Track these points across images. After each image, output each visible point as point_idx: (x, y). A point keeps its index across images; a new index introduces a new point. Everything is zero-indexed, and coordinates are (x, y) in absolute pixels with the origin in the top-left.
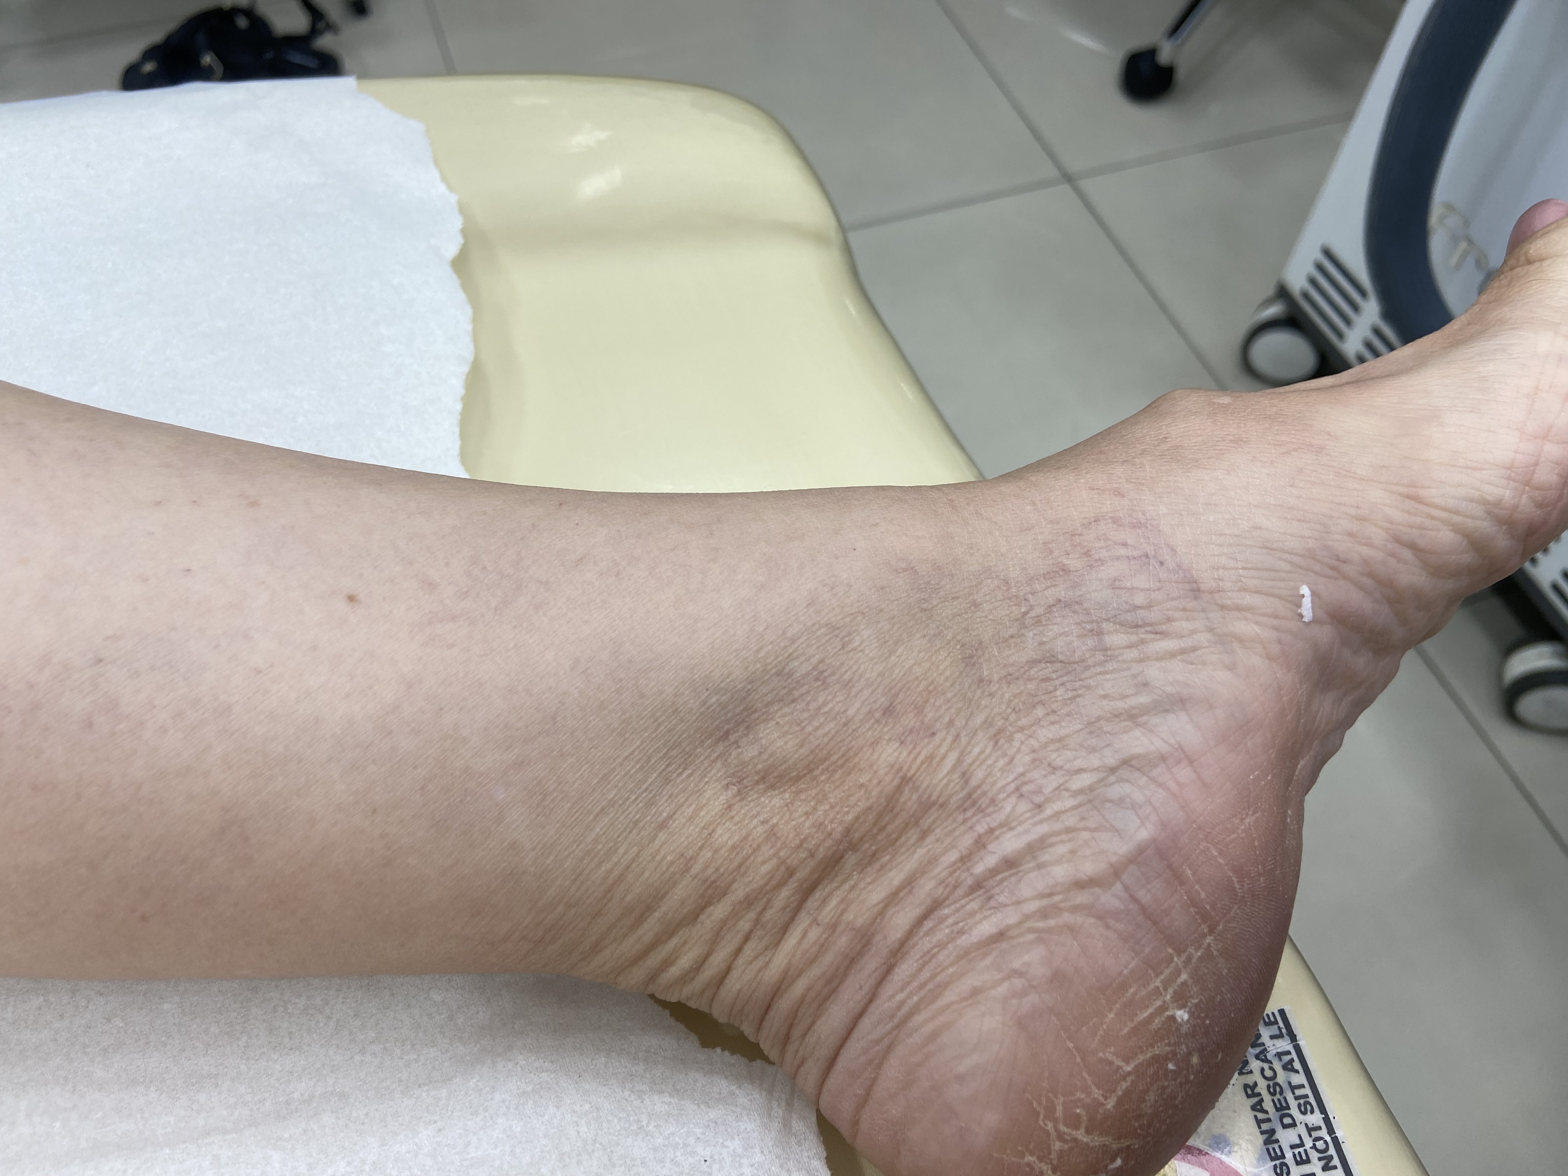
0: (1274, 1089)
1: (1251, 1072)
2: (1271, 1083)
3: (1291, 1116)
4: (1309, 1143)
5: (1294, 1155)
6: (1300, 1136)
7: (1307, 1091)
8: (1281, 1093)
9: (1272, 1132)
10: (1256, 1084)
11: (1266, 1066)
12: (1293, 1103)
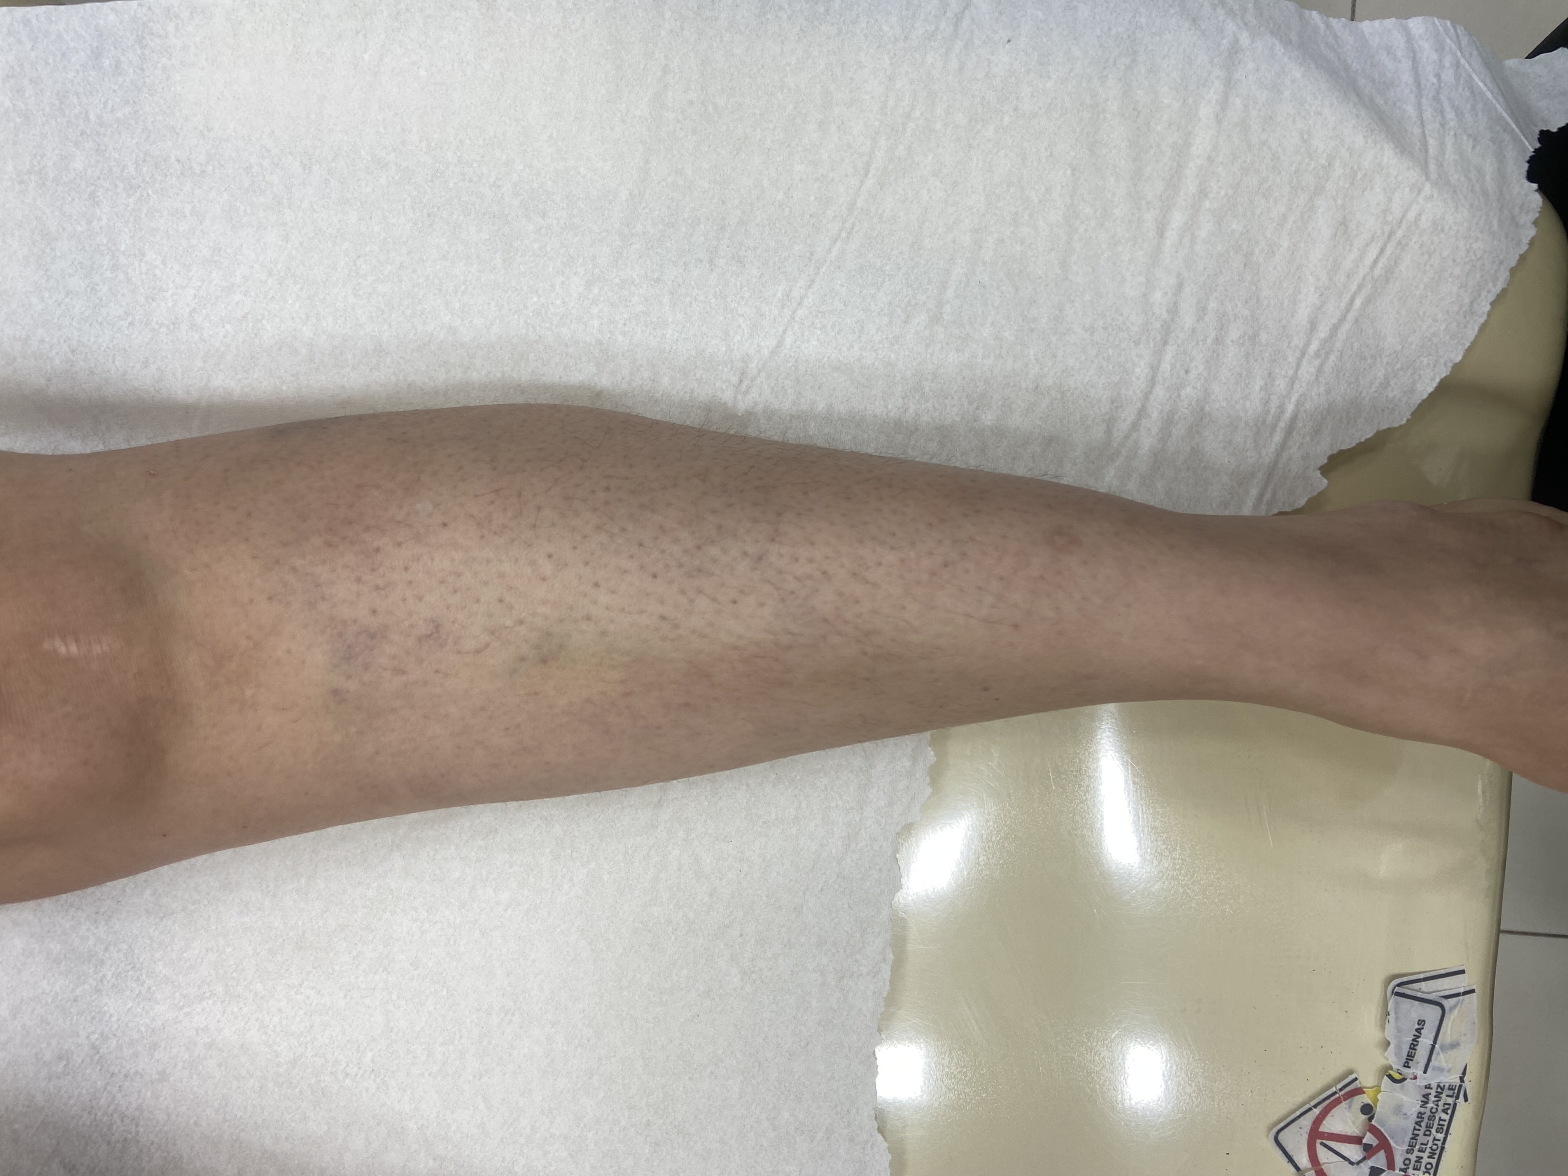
1: (1426, 1108)
2: (1432, 1115)
3: (1430, 1131)
4: (1430, 1145)
5: (1419, 1148)
7: (1446, 1123)
8: (1434, 1120)
9: (1418, 1135)
10: (1425, 1113)
11: (1435, 1107)
12: (1435, 1126)
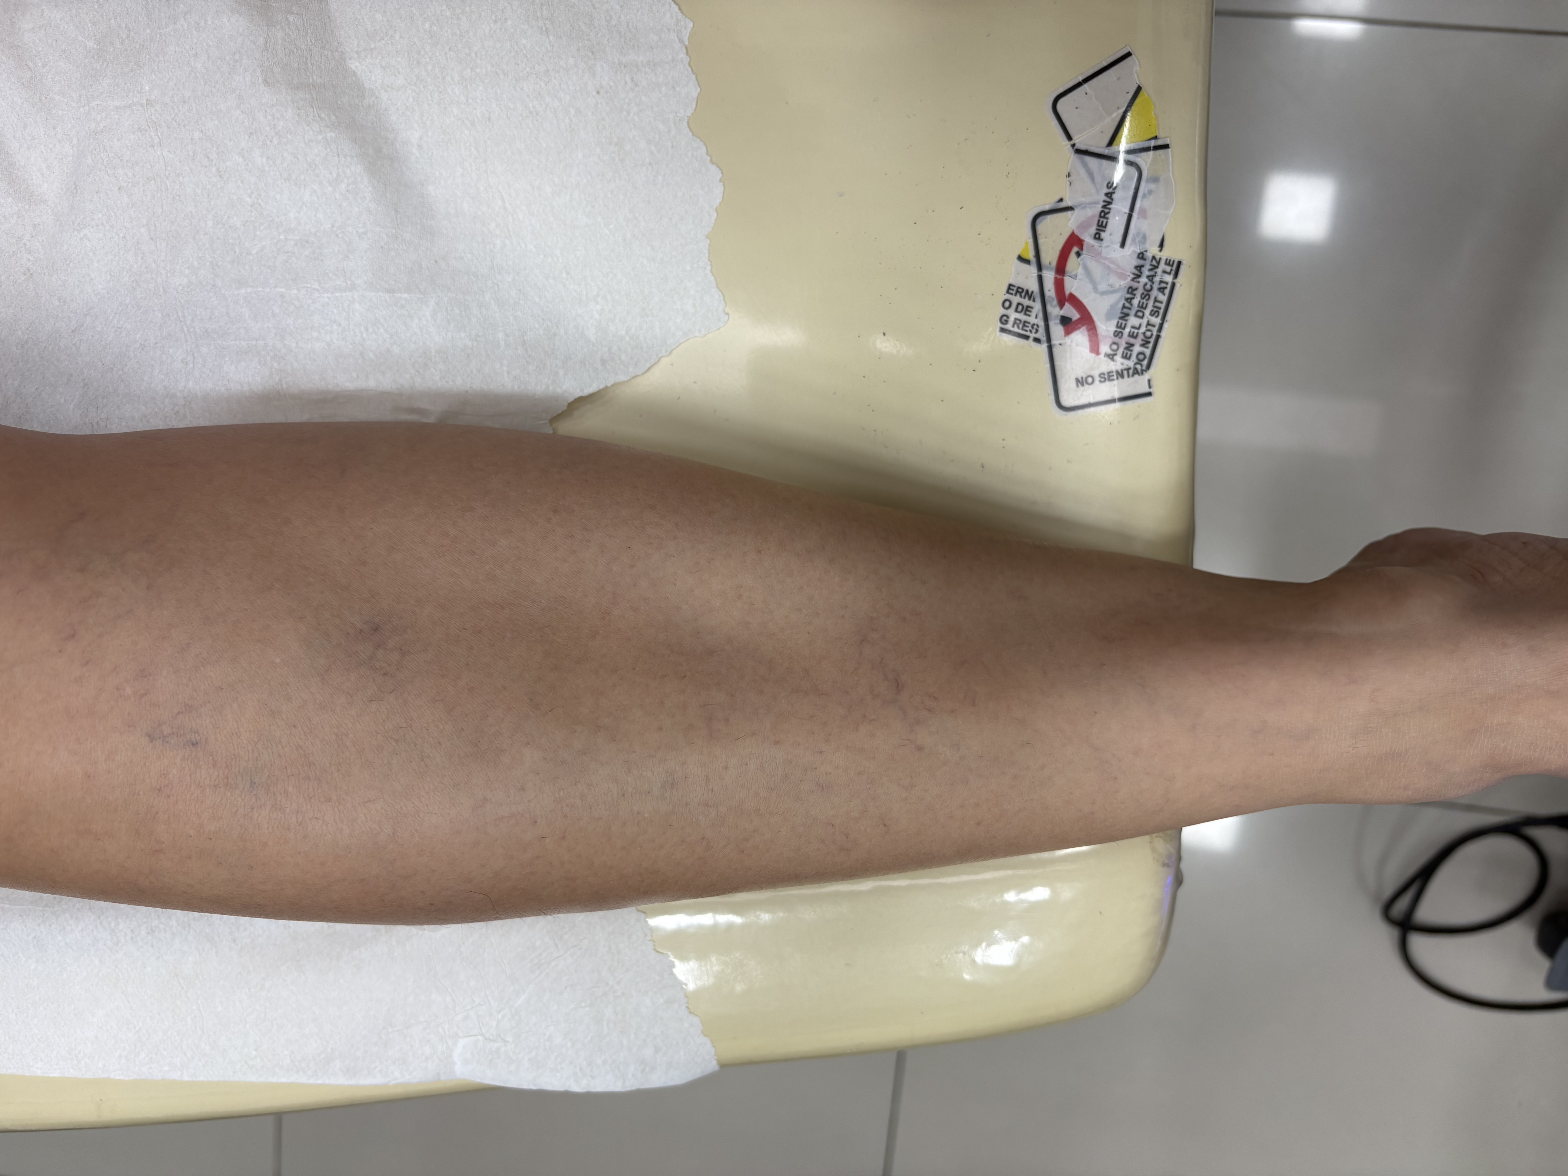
0: (1146, 295)
1: (1139, 282)
2: (1145, 293)
3: (1144, 313)
4: (1143, 329)
5: (1130, 332)
6: (1140, 325)
8: (1148, 300)
9: (1128, 315)
10: (1136, 289)
11: (1149, 283)
12: (1150, 308)
